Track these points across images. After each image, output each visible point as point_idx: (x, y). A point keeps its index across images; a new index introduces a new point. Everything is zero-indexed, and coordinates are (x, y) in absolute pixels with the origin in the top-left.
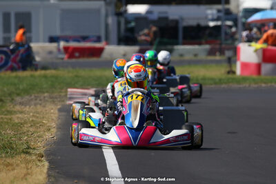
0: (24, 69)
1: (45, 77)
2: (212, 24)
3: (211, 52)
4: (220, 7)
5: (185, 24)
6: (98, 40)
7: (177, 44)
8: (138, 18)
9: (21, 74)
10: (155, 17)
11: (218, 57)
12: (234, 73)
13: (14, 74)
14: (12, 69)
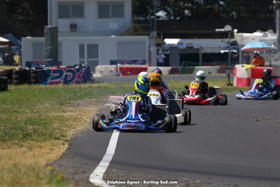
0: (85, 82)
1: (99, 87)
2: (222, 52)
3: (220, 71)
4: (227, 40)
5: (203, 52)
6: (144, 62)
7: (198, 65)
8: (172, 47)
9: (82, 86)
10: (184, 47)
11: (224, 75)
12: (232, 85)
13: (78, 86)
14: (77, 82)
